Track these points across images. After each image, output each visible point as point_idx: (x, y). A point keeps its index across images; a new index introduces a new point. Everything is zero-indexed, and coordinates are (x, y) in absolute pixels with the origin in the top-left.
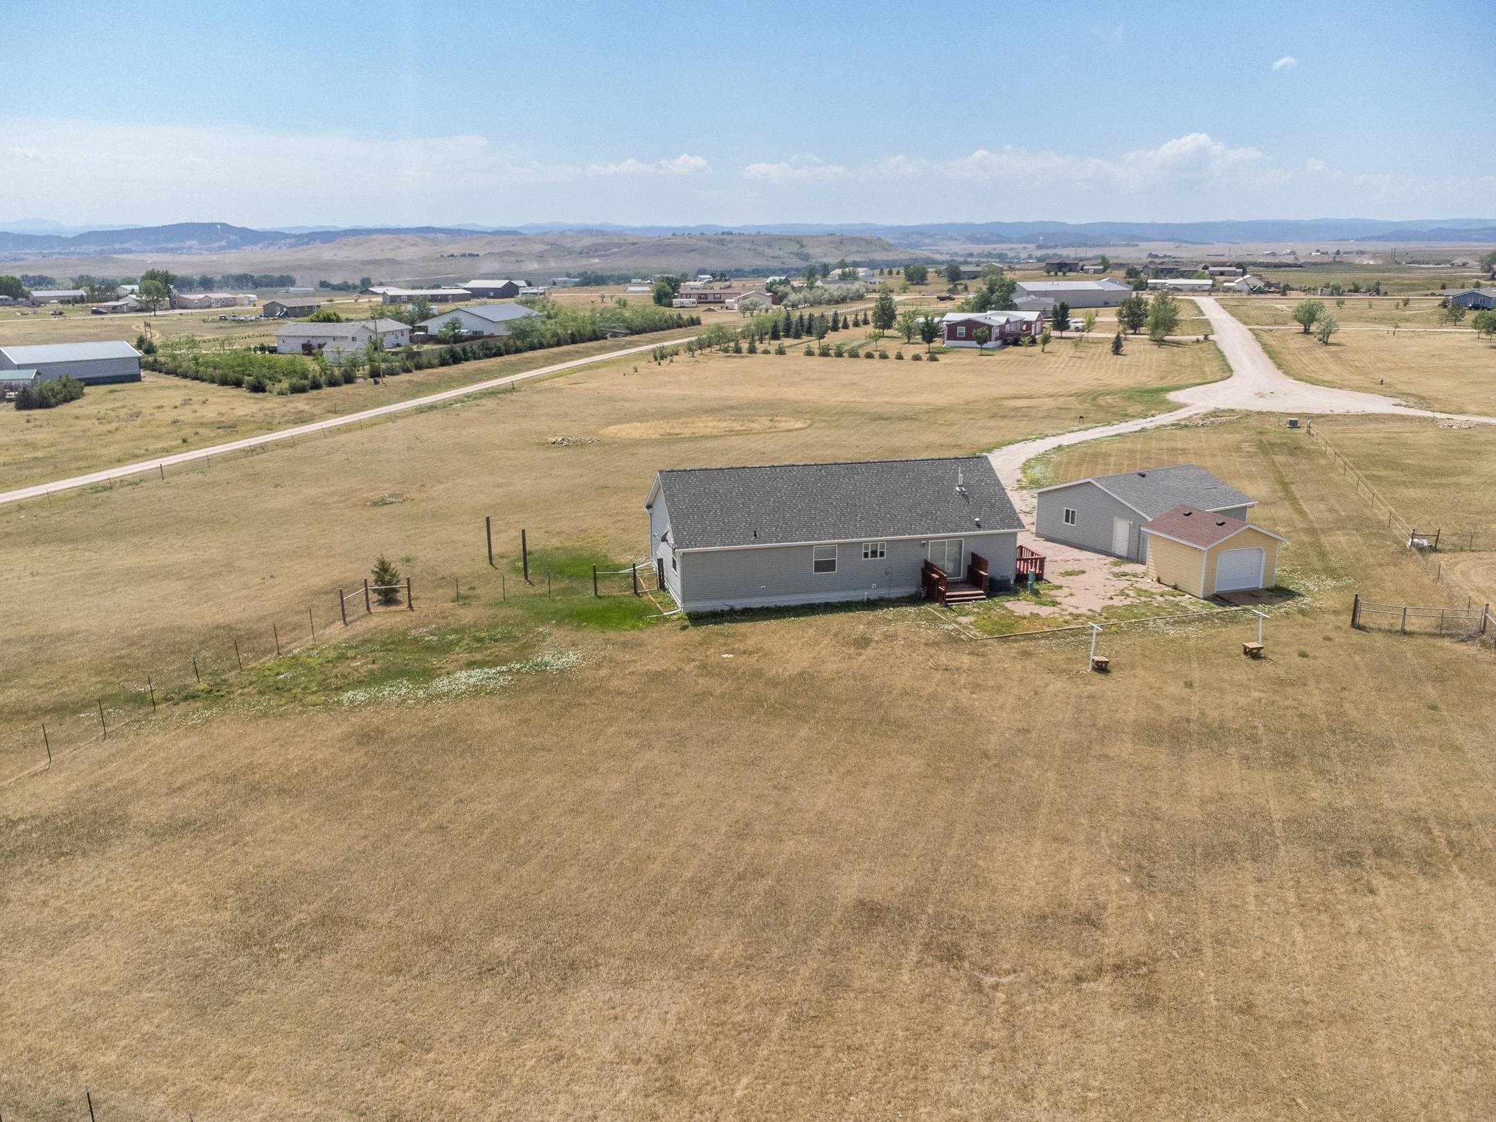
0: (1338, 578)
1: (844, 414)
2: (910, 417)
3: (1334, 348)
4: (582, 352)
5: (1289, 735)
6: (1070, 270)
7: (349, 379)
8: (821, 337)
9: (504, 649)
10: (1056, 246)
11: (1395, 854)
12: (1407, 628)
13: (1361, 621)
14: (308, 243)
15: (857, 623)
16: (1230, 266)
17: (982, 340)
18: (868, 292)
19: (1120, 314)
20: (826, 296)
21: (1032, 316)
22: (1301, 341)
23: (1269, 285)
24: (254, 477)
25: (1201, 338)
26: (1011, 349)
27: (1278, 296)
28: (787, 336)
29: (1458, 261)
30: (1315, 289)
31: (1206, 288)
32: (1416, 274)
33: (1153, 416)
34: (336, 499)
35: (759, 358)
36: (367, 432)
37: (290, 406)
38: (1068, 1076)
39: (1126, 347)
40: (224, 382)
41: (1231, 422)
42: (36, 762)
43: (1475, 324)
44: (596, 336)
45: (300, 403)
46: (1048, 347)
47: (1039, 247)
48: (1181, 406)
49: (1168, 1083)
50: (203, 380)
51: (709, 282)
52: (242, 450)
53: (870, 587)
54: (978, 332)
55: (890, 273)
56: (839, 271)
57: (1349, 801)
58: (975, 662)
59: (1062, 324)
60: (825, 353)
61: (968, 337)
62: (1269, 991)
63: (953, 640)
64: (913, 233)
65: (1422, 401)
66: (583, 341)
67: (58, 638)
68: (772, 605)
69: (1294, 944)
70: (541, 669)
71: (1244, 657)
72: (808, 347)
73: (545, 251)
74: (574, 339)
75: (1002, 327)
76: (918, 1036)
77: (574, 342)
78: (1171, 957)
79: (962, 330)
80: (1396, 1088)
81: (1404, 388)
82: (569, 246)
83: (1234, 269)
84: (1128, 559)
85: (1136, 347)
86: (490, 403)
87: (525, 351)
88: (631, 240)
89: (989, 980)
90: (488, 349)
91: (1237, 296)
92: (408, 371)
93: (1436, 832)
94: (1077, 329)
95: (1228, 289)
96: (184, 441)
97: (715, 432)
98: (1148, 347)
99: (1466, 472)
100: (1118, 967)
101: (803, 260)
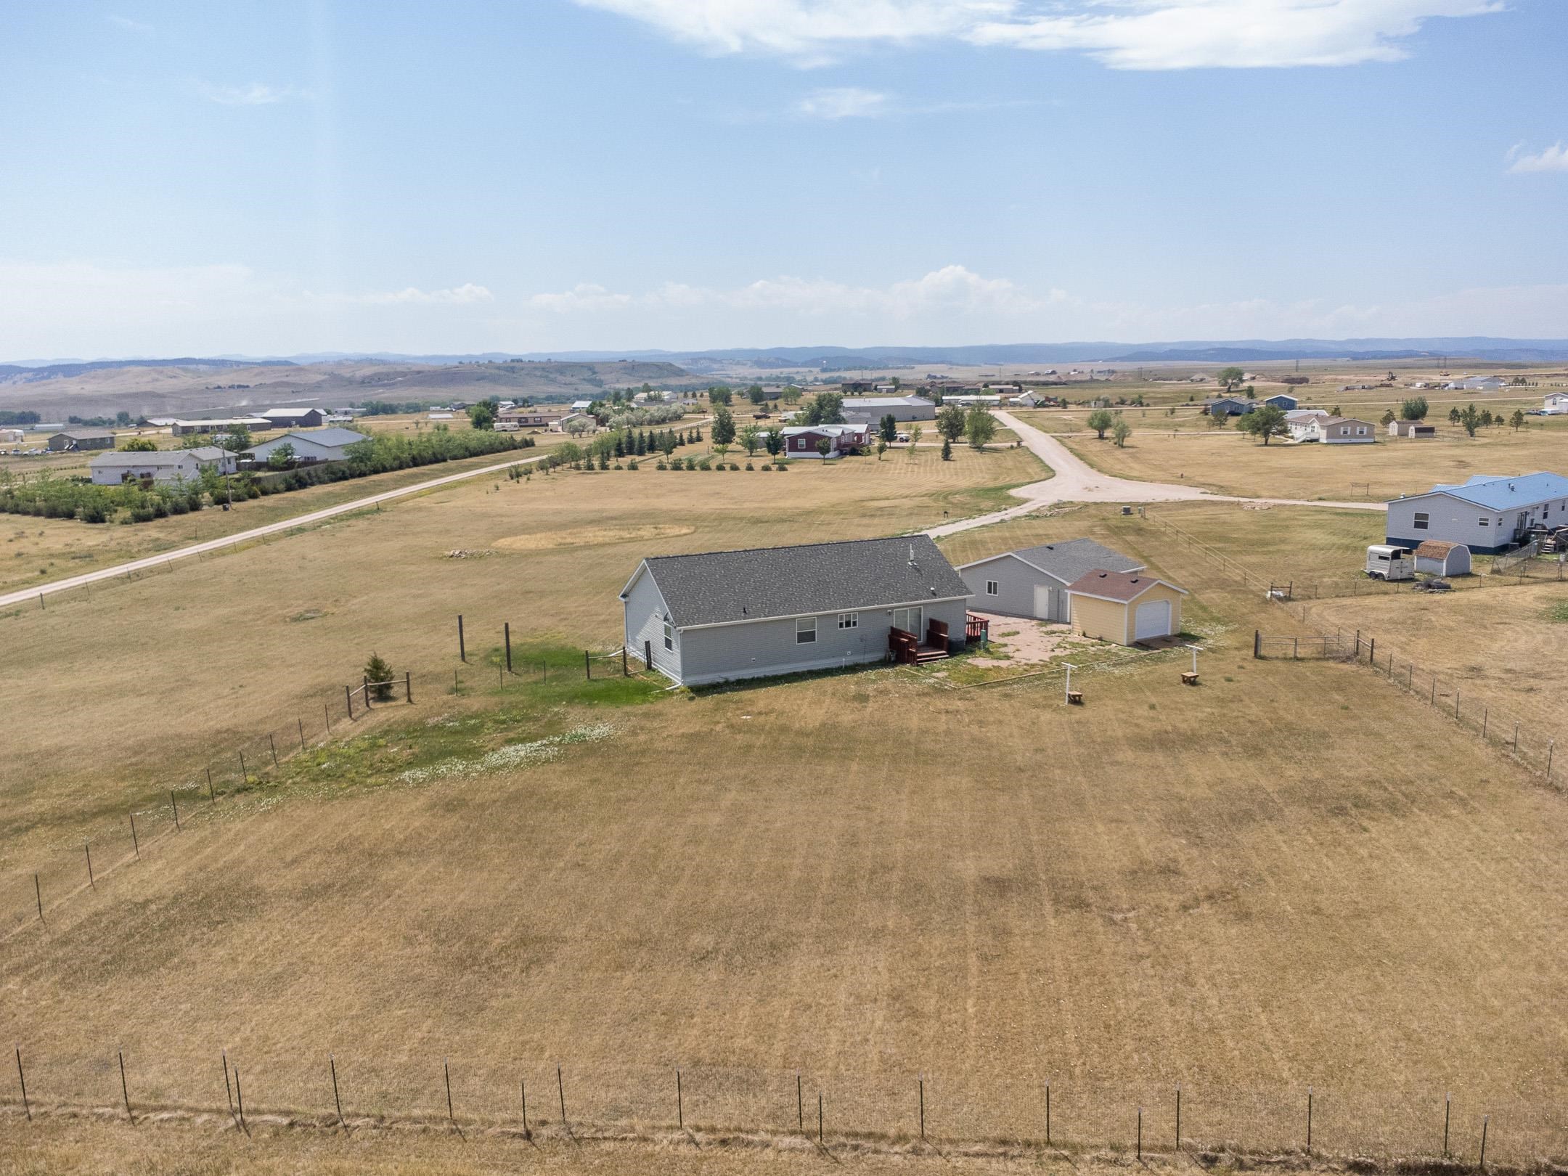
0: (1225, 624)
1: (721, 520)
2: (786, 519)
3: (1131, 450)
4: (428, 475)
5: (1248, 735)
6: (865, 390)
7: (195, 507)
8: (669, 452)
9: (531, 728)
10: (839, 370)
11: (1369, 805)
12: (1298, 656)
13: (1262, 652)
14: (49, 377)
15: (849, 683)
16: (1007, 384)
17: (824, 450)
18: (685, 413)
19: (939, 425)
20: (648, 416)
21: (861, 428)
22: (1098, 446)
23: (1048, 399)
24: (147, 602)
25: (1015, 444)
26: (848, 458)
27: (1060, 409)
28: (631, 453)
29: (1197, 377)
30: (1088, 402)
31: (996, 403)
32: (1166, 388)
33: (1006, 509)
34: (250, 617)
35: (611, 474)
36: (244, 555)
37: (141, 534)
38: (1213, 968)
39: (954, 455)
40: (53, 514)
41: (1074, 512)
42: (122, 855)
43: (1239, 427)
44: (436, 459)
45: (152, 530)
46: (884, 456)
47: (824, 370)
48: (1026, 501)
49: (1288, 963)
50: (25, 513)
51: (512, 408)
52: (116, 578)
53: (845, 655)
54: (818, 443)
55: (694, 396)
56: (644, 395)
57: (1317, 775)
58: (968, 704)
59: (889, 435)
60: (677, 467)
61: (810, 448)
62: (1327, 899)
63: (939, 690)
64: (701, 359)
65: (1222, 489)
66: (424, 464)
67: (48, 754)
68: (761, 675)
69: (1328, 868)
70: (582, 740)
71: (1184, 685)
72: (660, 462)
73: (323, 381)
74: (416, 462)
75: (838, 438)
76: (1086, 958)
77: (416, 465)
78: (1245, 887)
79: (802, 442)
80: (1444, 945)
81: (1202, 480)
82: (348, 375)
83: (1011, 387)
84: (1050, 621)
85: (961, 454)
86: (362, 524)
87: (370, 474)
88: (414, 369)
89: (1118, 917)
90: (333, 473)
91: (1024, 409)
92: (254, 496)
93: (1390, 788)
94: (902, 440)
95: (1014, 404)
96: (43, 572)
97: (607, 540)
98: (971, 453)
99: (1283, 541)
100: (1210, 897)
101: (596, 386)
